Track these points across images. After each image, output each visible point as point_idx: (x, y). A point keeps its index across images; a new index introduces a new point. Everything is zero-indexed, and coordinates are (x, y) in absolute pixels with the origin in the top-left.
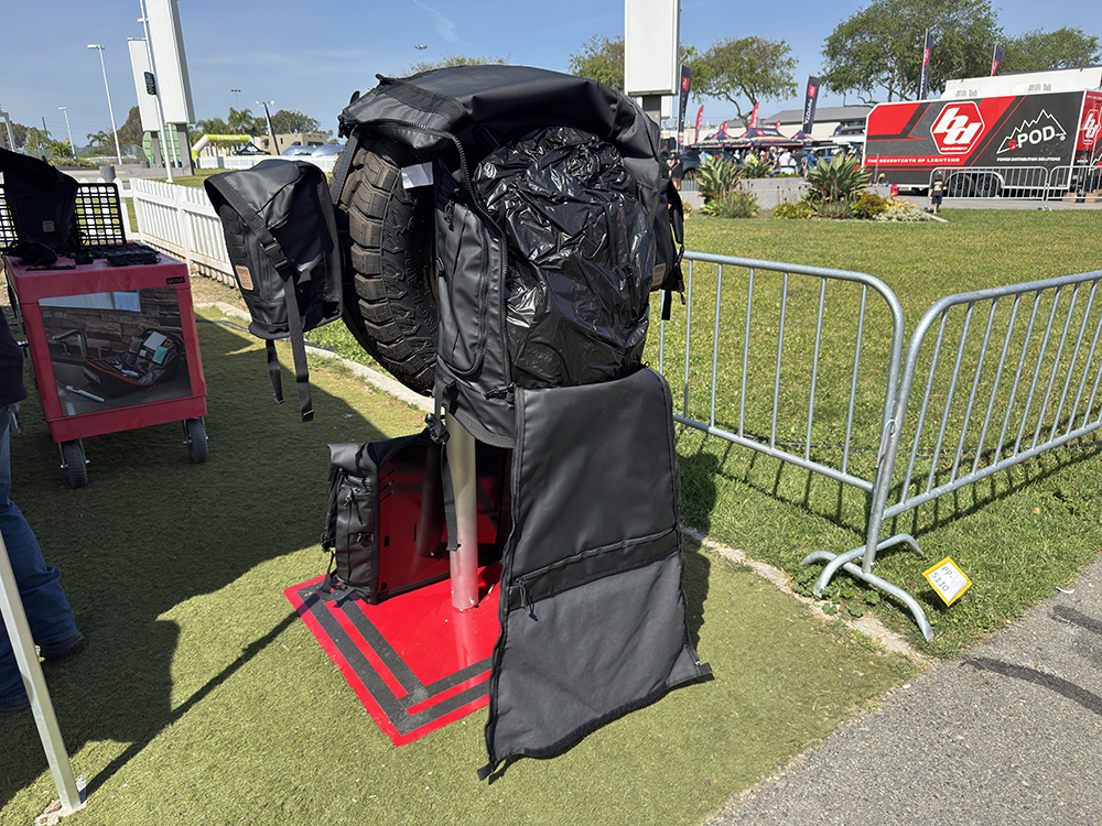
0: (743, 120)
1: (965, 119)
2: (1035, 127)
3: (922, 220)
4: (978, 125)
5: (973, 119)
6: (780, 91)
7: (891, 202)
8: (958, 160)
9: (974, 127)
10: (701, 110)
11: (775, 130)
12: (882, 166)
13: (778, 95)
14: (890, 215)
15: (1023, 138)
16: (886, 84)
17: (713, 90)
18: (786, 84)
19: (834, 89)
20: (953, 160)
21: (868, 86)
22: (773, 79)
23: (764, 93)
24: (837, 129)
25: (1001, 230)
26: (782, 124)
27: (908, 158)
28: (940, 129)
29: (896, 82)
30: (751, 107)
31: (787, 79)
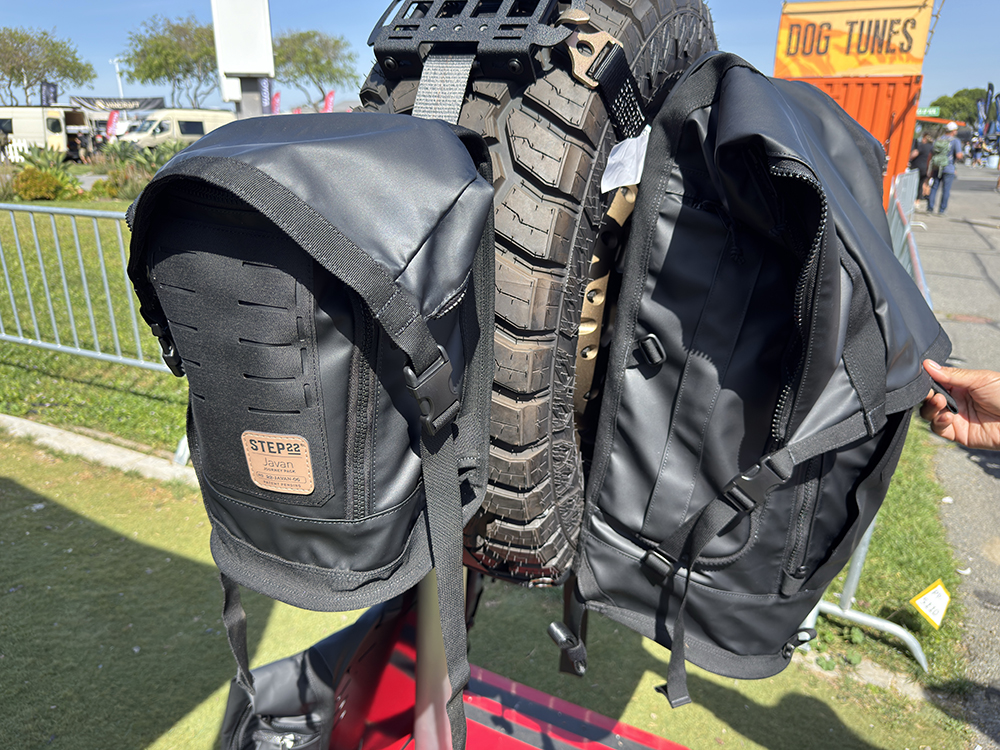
22: (338, 71)
23: (330, 82)
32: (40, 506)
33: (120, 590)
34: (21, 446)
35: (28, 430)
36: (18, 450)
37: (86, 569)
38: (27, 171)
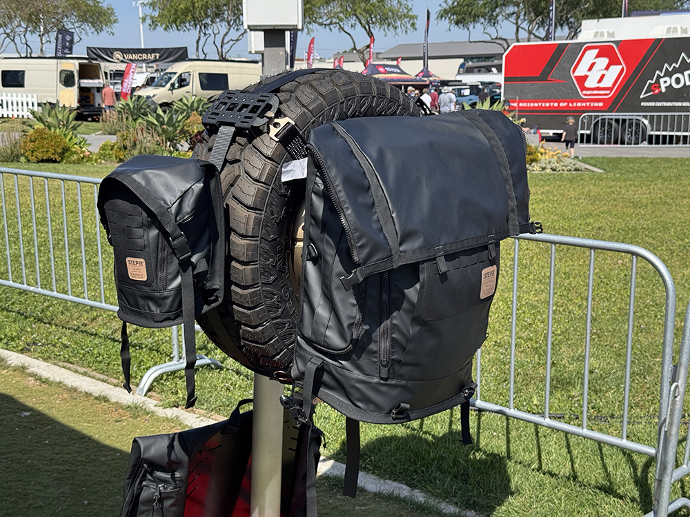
0: (361, 54)
1: (605, 61)
2: (675, 71)
3: (577, 170)
4: (619, 68)
5: (613, 61)
6: (399, 23)
7: (543, 151)
8: (601, 104)
9: (615, 70)
10: (312, 42)
11: (397, 67)
12: (522, 110)
13: (396, 28)
14: (544, 166)
15: (665, 82)
16: (513, 19)
17: (324, 20)
18: (405, 16)
19: (457, 23)
20: (596, 104)
21: (493, 21)
22: (390, 11)
23: (381, 24)
24: (462, 66)
25: (660, 180)
26: (403, 59)
27: (550, 102)
28: (581, 71)
29: (522, 17)
30: (368, 41)
31: (405, 11)
32: (27, 414)
33: (80, 467)
34: (16, 373)
35: (23, 361)
36: (14, 376)
37: (57, 454)
38: (37, 131)
